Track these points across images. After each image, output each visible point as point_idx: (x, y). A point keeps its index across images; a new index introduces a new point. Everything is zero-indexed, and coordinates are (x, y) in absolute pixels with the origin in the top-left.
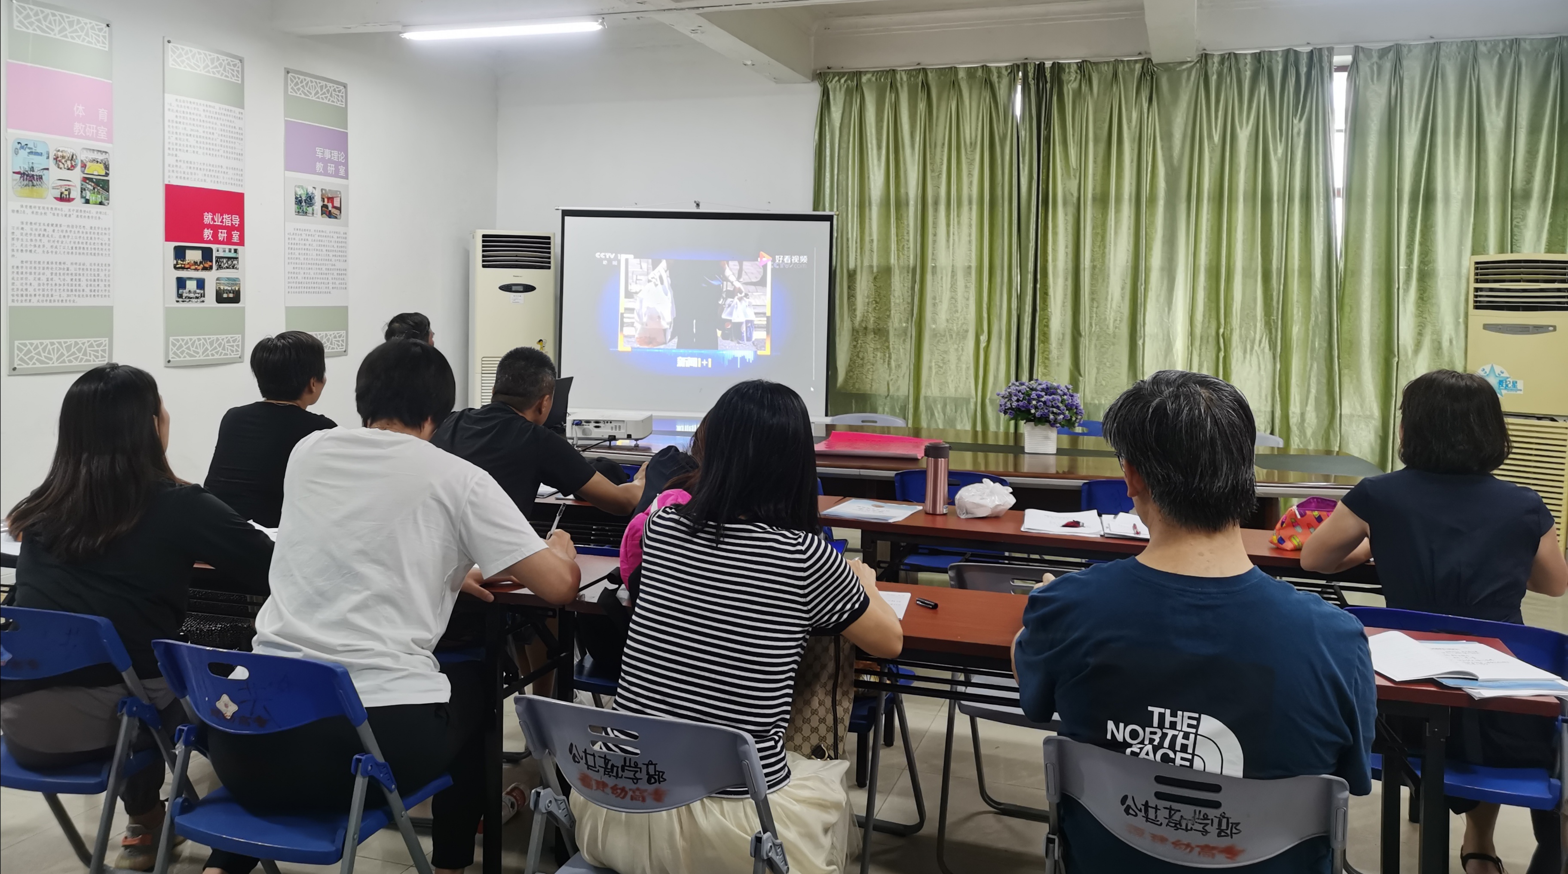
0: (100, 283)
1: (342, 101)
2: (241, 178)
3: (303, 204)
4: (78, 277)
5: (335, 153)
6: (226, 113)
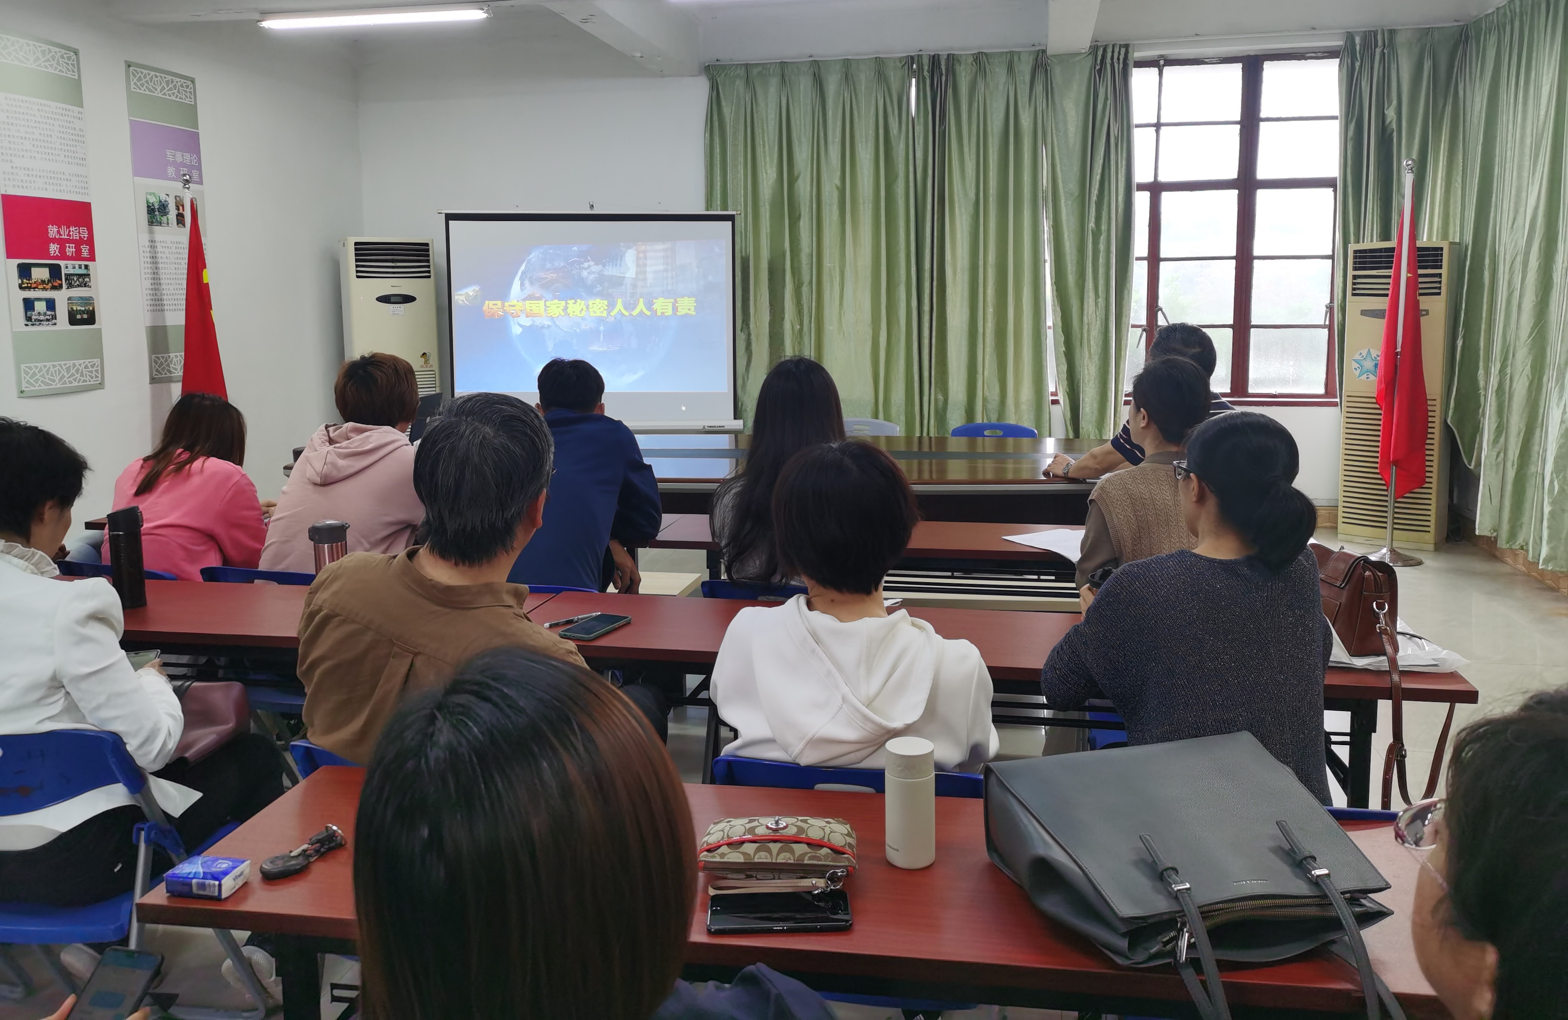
1: (191, 98)
2: (86, 185)
3: (157, 213)
5: (187, 156)
6: (63, 112)
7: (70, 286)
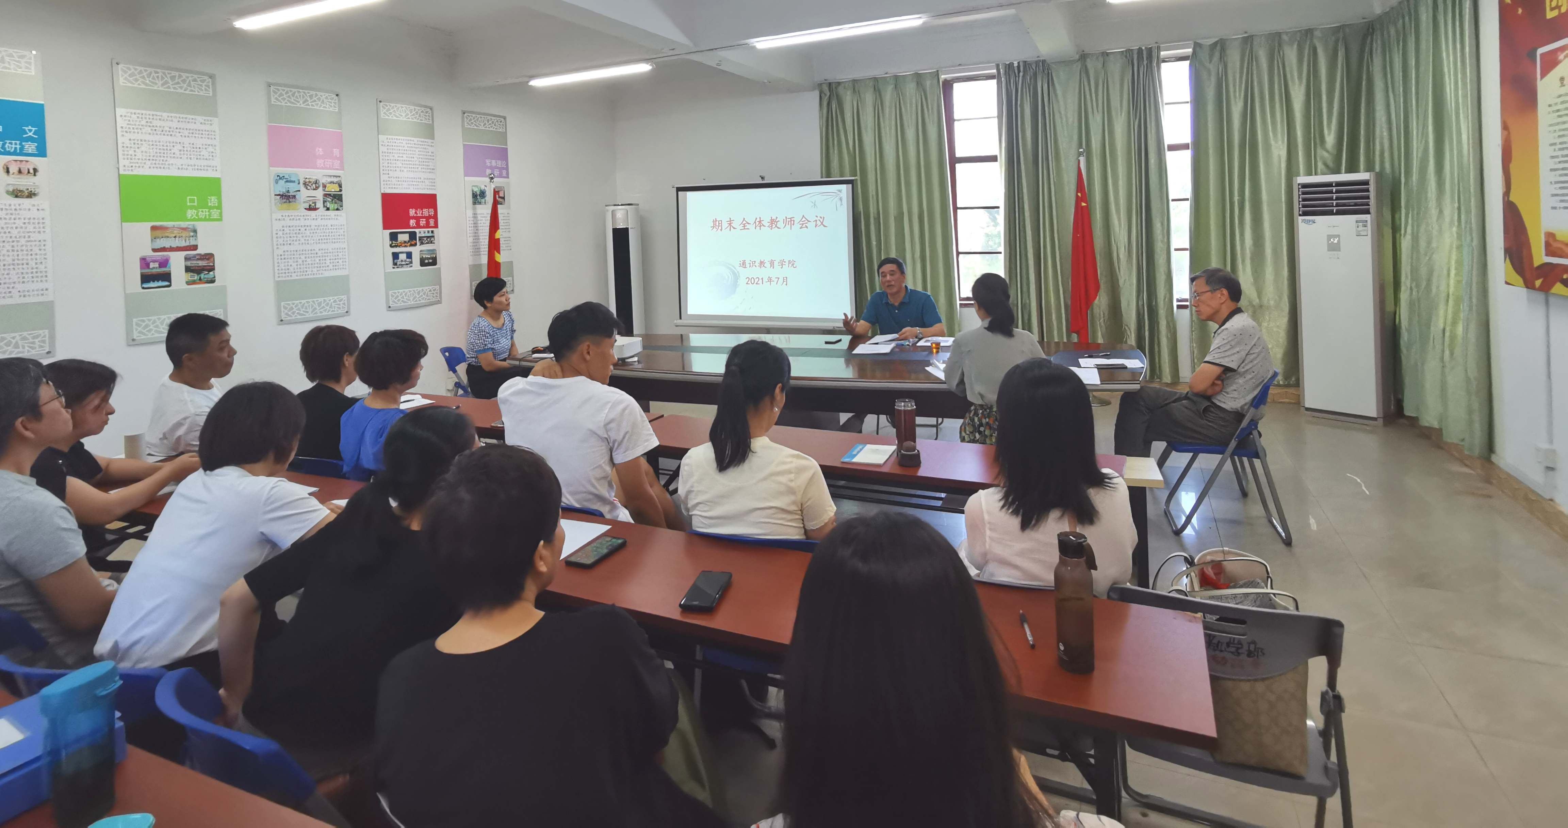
0: (339, 260)
1: (503, 129)
2: (433, 184)
3: (478, 197)
4: (324, 258)
5: (499, 162)
6: (422, 143)
7: (422, 243)
